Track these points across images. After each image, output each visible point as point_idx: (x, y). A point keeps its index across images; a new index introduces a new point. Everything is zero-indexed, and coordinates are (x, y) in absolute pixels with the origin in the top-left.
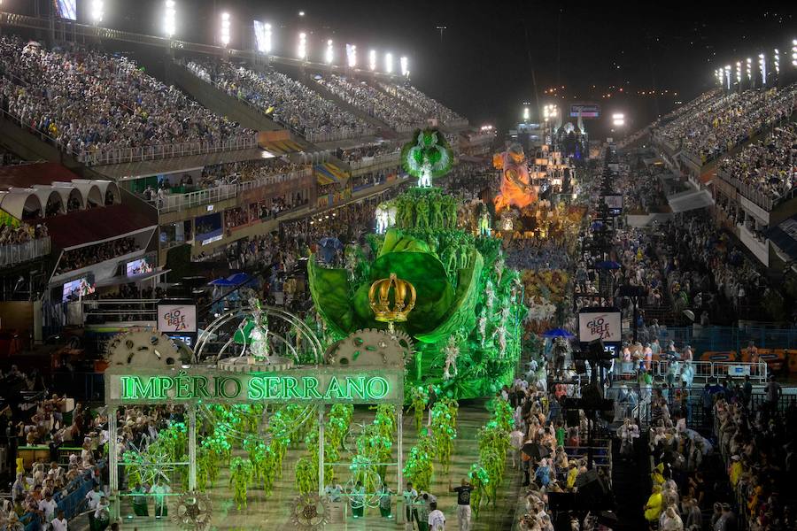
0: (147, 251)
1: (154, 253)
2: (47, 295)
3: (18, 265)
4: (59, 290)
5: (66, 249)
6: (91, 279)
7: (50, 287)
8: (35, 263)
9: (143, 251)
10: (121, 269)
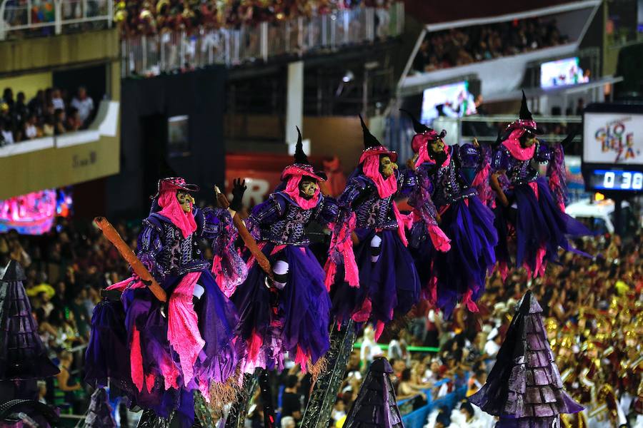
0: (582, 47)
1: (592, 51)
2: (395, 108)
3: (345, 49)
4: (415, 102)
5: (432, 28)
6: (474, 87)
7: (399, 94)
8: (375, 49)
9: (572, 47)
10: (531, 75)
